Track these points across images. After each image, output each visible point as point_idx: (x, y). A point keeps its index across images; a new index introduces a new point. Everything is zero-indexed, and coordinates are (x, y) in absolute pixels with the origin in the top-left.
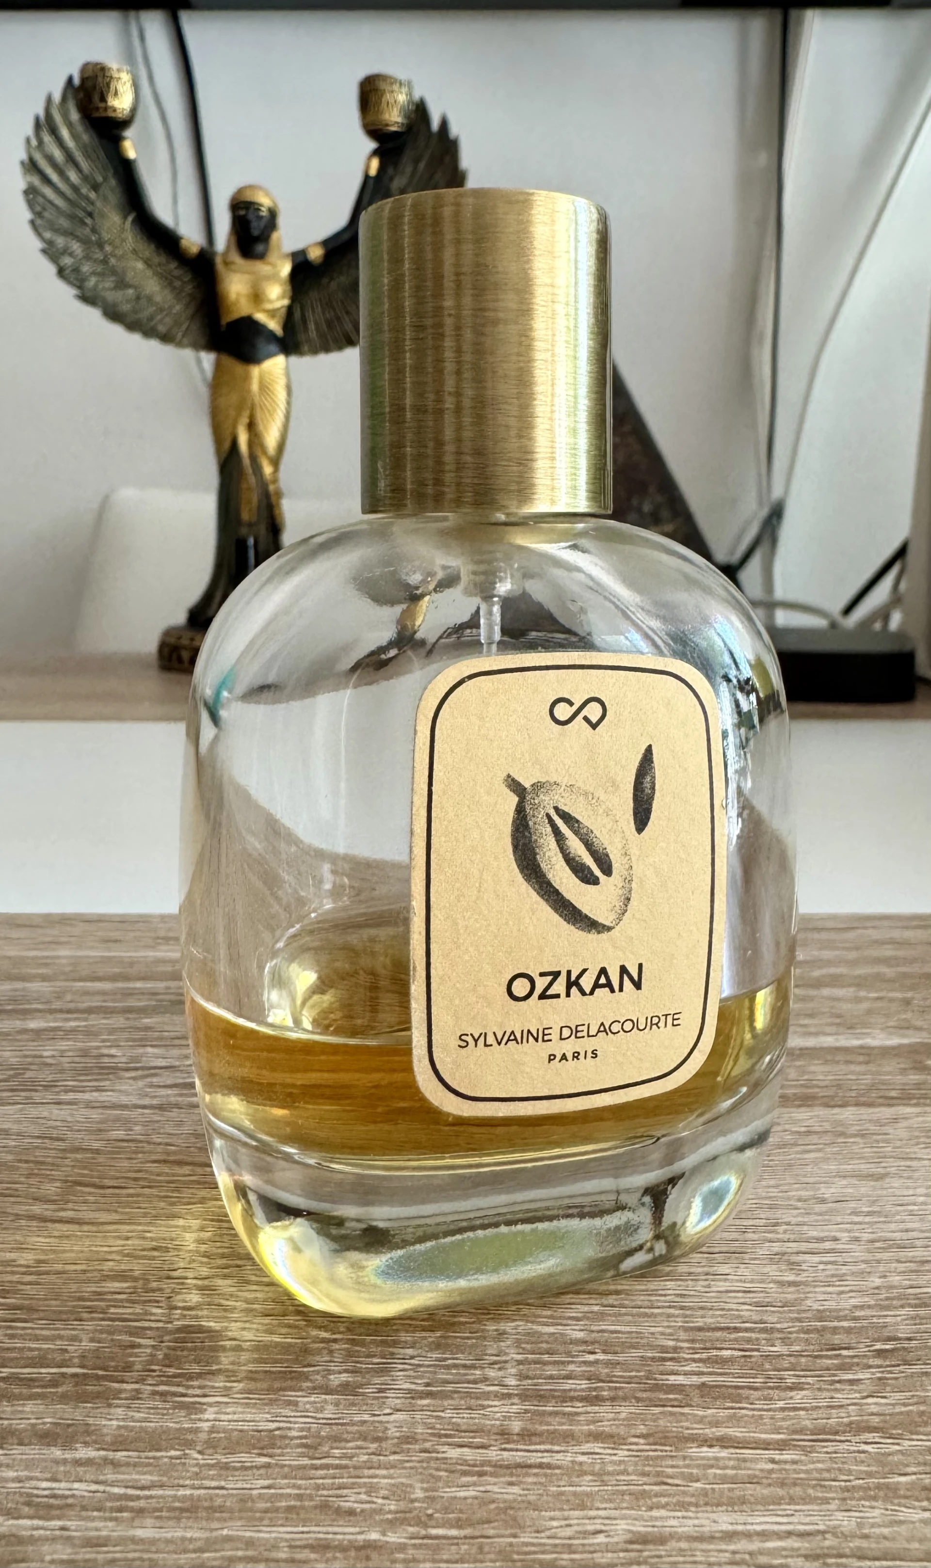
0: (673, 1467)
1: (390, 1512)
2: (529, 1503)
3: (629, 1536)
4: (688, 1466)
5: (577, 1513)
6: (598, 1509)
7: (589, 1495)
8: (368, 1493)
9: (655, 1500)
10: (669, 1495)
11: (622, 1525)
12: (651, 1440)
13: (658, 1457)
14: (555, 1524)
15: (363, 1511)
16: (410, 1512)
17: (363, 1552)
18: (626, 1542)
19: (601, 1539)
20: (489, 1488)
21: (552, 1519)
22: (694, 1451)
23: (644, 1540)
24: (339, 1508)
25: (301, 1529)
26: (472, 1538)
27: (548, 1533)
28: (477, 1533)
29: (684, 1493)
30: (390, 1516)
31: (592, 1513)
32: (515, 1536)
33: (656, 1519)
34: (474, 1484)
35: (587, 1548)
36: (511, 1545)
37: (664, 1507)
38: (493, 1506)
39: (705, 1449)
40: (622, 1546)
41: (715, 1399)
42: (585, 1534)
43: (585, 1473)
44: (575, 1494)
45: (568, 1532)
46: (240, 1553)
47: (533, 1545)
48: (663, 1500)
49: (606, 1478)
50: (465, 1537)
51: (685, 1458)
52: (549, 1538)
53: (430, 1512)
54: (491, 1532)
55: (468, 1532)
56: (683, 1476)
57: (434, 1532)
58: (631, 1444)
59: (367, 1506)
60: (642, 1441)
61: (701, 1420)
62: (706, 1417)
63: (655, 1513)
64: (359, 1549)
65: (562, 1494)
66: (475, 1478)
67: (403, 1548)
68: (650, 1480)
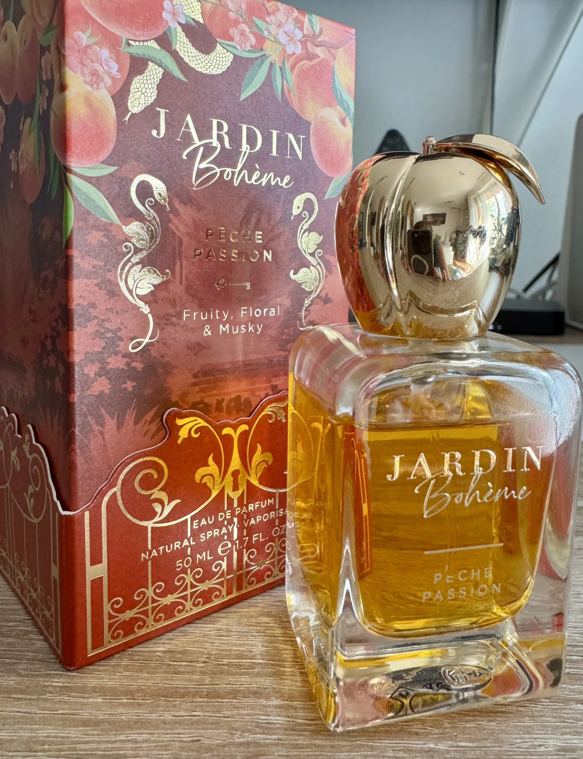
0: (566, 713)
1: (436, 734)
2: (502, 730)
3: (556, 748)
4: (574, 714)
5: (527, 736)
6: (537, 734)
7: (529, 727)
8: (422, 724)
9: (563, 730)
10: (569, 728)
11: (551, 742)
12: (552, 700)
13: (558, 709)
14: (518, 741)
15: (422, 733)
16: (445, 734)
17: (430, 754)
18: (556, 751)
19: (543, 749)
20: (480, 723)
21: (516, 739)
22: (574, 706)
23: (565, 750)
24: (410, 731)
25: (395, 742)
26: (480, 747)
27: (516, 746)
28: (482, 745)
29: (576, 726)
30: (436, 736)
31: (535, 736)
32: (501, 747)
33: (567, 739)
34: (473, 721)
35: (538, 753)
36: (500, 751)
37: (569, 733)
38: (485, 732)
39: (579, 705)
40: (554, 753)
41: (577, 680)
42: (535, 746)
43: (525, 716)
44: (523, 726)
45: (526, 745)
46: (369, 753)
47: (510, 751)
48: (567, 730)
49: (536, 718)
50: (477, 747)
51: (571, 709)
52: (517, 748)
53: (455, 734)
54: (489, 745)
55: (476, 744)
56: (572, 718)
57: (461, 744)
58: (543, 702)
59: (424, 731)
60: (547, 701)
61: (573, 691)
62: (574, 689)
63: (565, 737)
64: (427, 752)
65: (517, 726)
66: (472, 718)
67: (448, 752)
68: (558, 720)
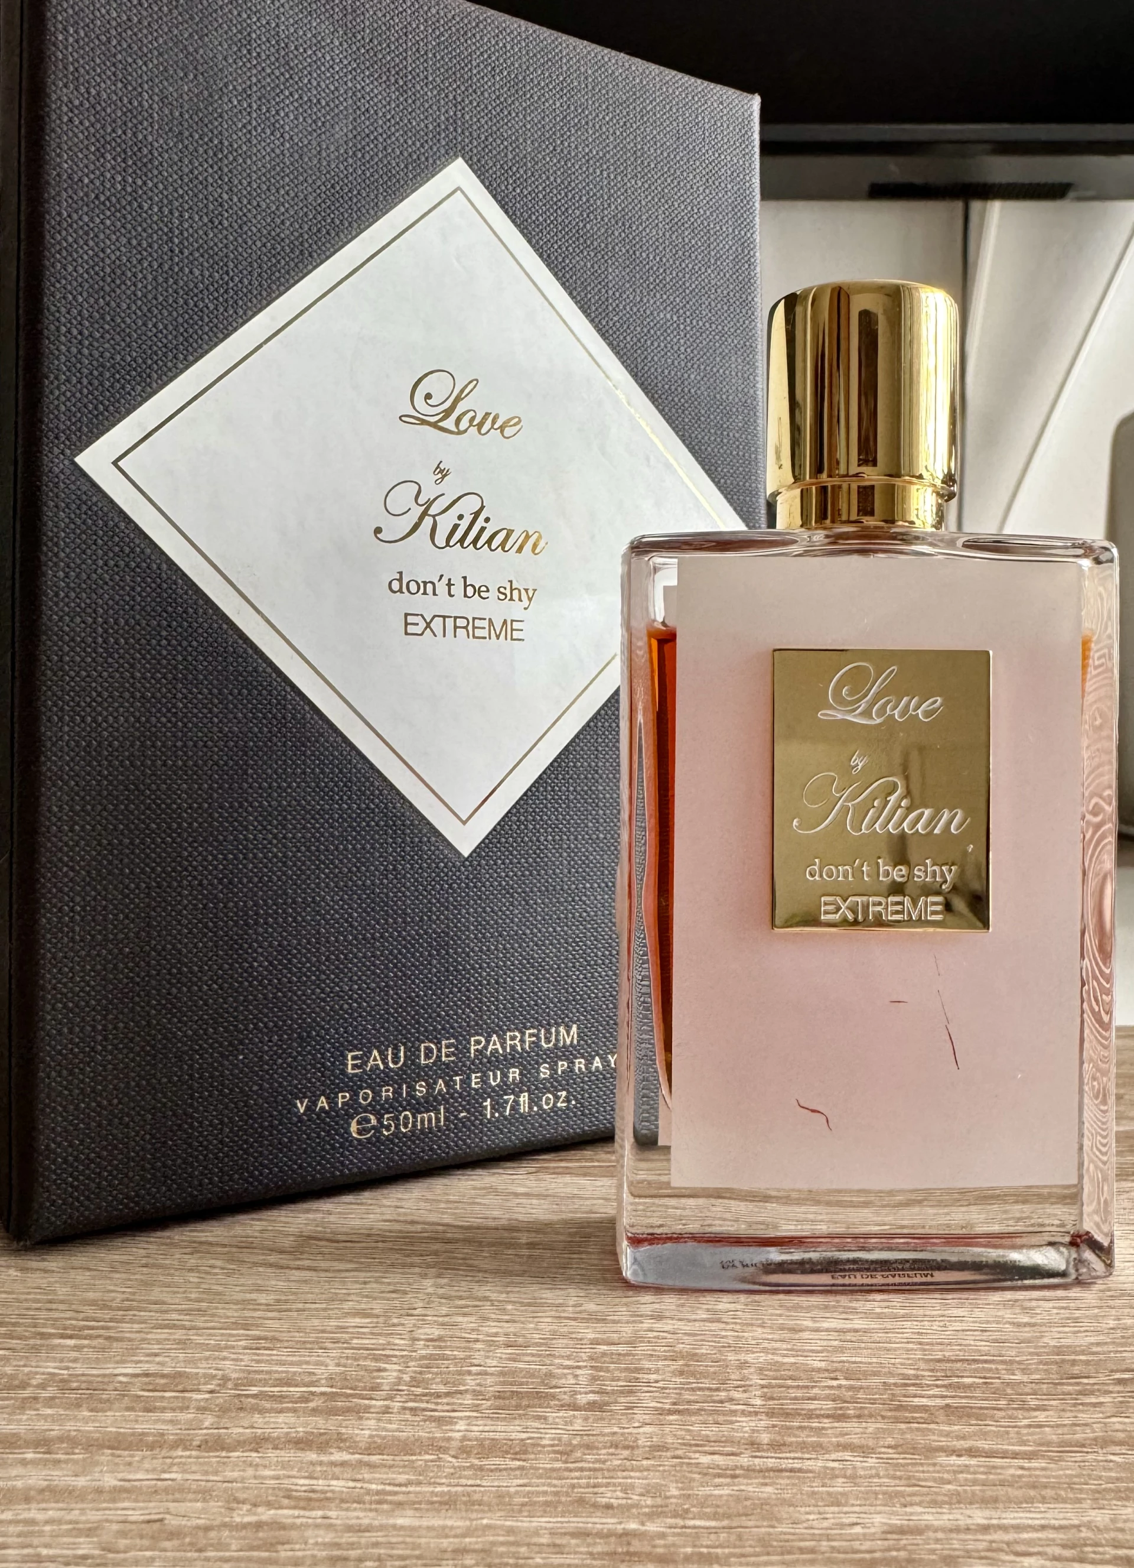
0: (923, 1472)
1: (647, 1506)
2: (785, 1500)
3: (885, 1528)
4: (938, 1472)
5: (832, 1509)
6: (853, 1505)
7: (843, 1494)
8: (625, 1491)
9: (908, 1499)
10: (922, 1495)
11: (878, 1519)
12: (900, 1450)
13: (908, 1464)
14: (811, 1517)
15: (619, 1505)
16: (667, 1506)
17: (624, 1539)
18: (884, 1532)
19: (857, 1530)
20: (743, 1487)
21: (808, 1513)
22: (942, 1459)
23: (902, 1531)
24: (596, 1502)
25: (559, 1519)
26: (731, 1528)
27: (805, 1525)
28: (734, 1524)
29: (936, 1493)
30: (647, 1510)
31: (845, 1509)
32: (773, 1527)
33: (911, 1514)
34: (728, 1485)
35: (845, 1537)
36: (770, 1534)
37: (919, 1504)
38: (748, 1503)
39: (954, 1458)
40: (879, 1535)
41: (961, 1417)
42: (842, 1526)
43: (837, 1477)
44: (829, 1494)
45: (825, 1524)
46: (501, 1539)
47: (790, 1534)
48: (917, 1499)
49: (858, 1480)
50: (724, 1528)
51: (934, 1465)
52: (806, 1528)
53: (686, 1507)
54: (750, 1524)
55: (725, 1523)
56: (935, 1480)
57: (691, 1523)
58: (880, 1453)
59: (624, 1501)
60: (890, 1451)
61: (948, 1434)
62: (952, 1432)
63: (908, 1509)
64: (621, 1536)
65: (814, 1493)
66: (728, 1480)
67: (663, 1536)
68: (903, 1482)
